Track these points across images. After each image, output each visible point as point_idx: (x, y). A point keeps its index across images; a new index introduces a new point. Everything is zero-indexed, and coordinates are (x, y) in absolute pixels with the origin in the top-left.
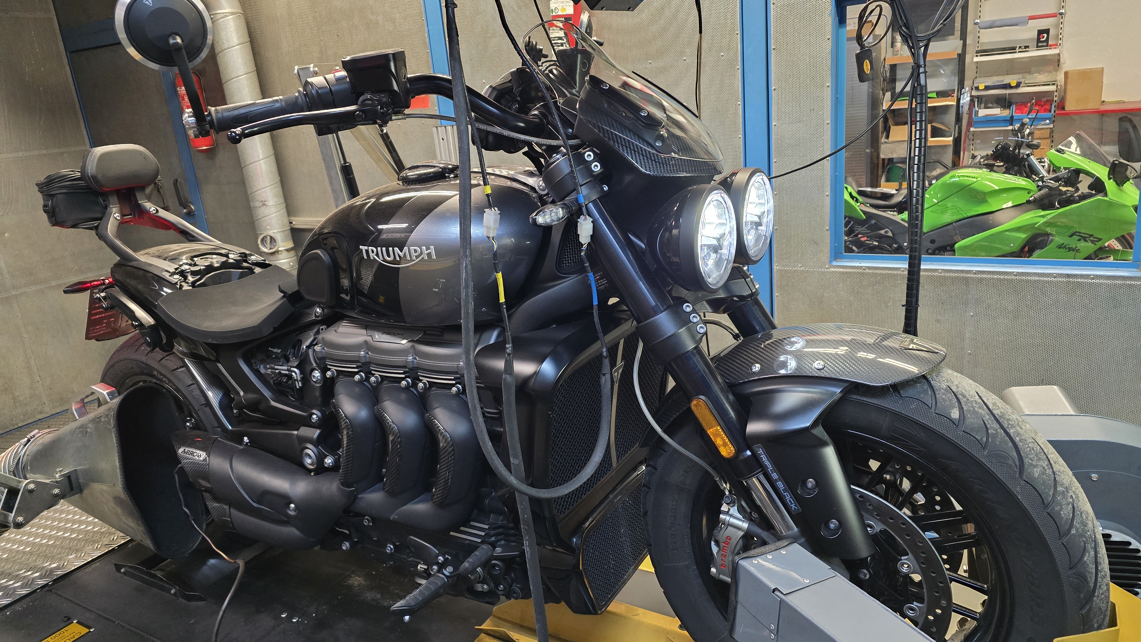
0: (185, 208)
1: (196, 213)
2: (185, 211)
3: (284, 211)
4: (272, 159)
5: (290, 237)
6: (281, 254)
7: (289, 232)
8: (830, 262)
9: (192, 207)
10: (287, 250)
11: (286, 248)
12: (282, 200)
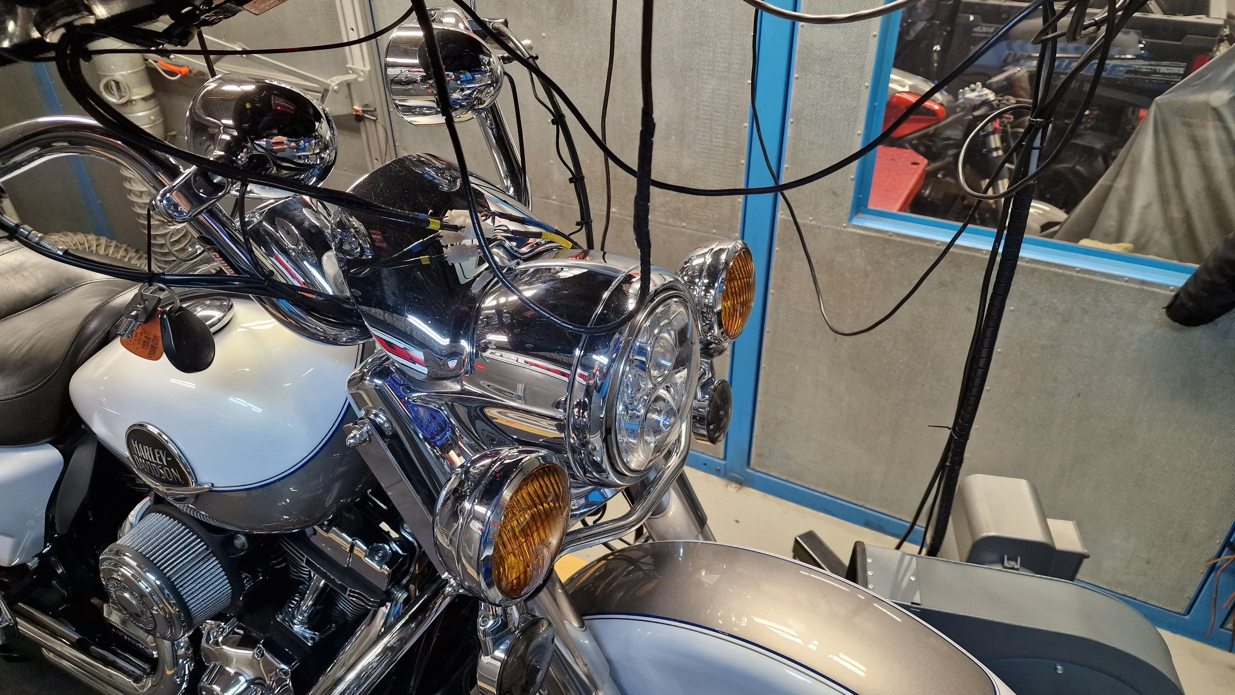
5: (147, 81)
6: (135, 105)
7: (144, 74)
8: (850, 219)
10: (145, 99)
11: (142, 96)
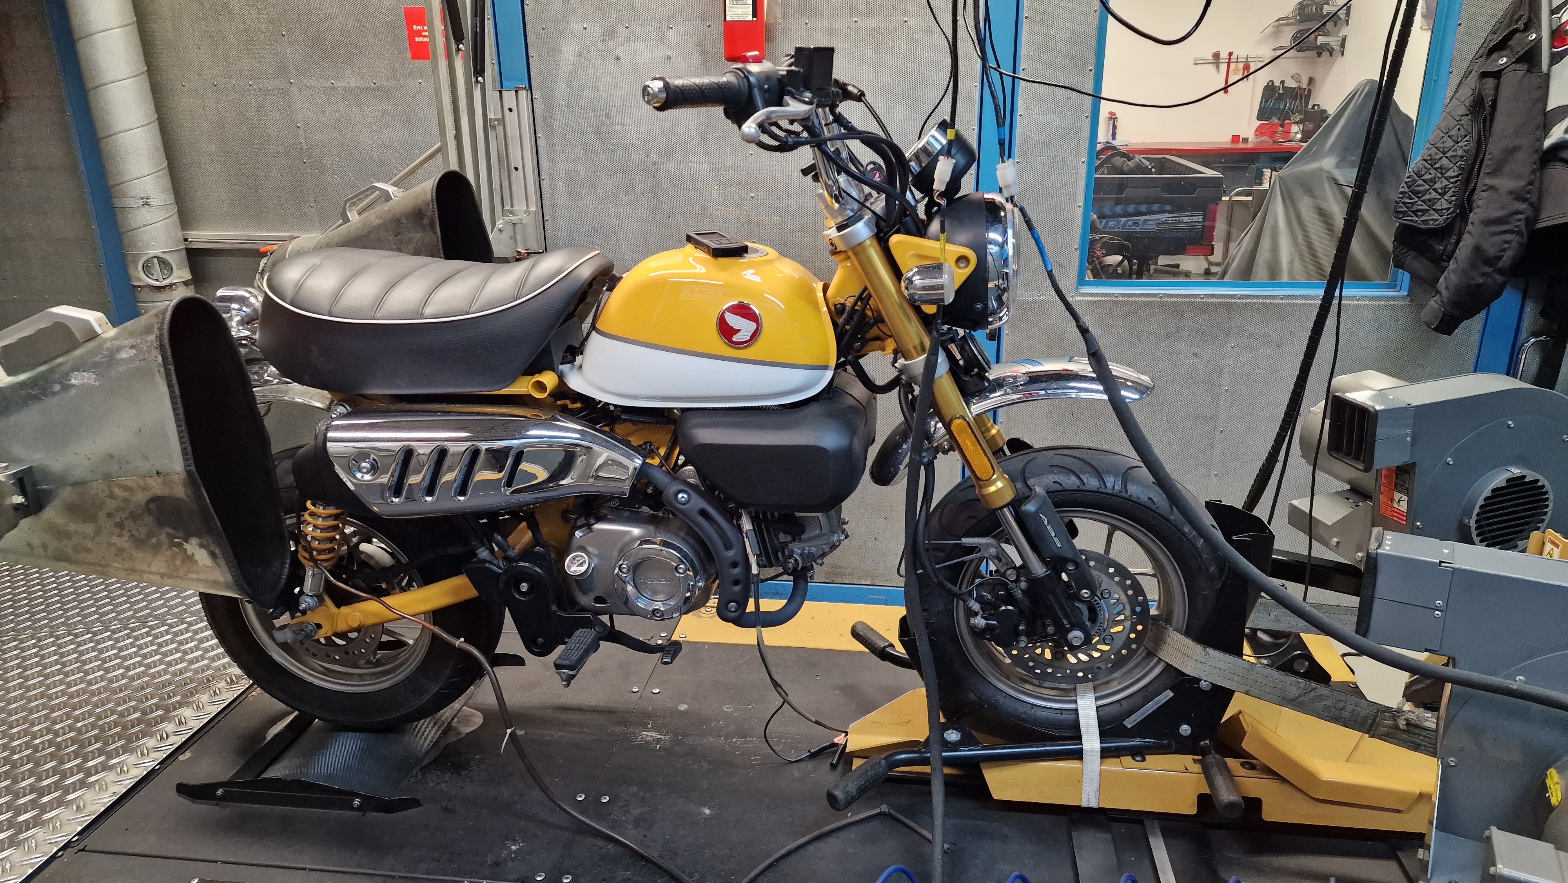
3: (176, 218)
4: (155, 127)
5: (186, 262)
7: (184, 254)
8: (1077, 288)
10: (186, 283)
11: (183, 279)
12: (170, 199)
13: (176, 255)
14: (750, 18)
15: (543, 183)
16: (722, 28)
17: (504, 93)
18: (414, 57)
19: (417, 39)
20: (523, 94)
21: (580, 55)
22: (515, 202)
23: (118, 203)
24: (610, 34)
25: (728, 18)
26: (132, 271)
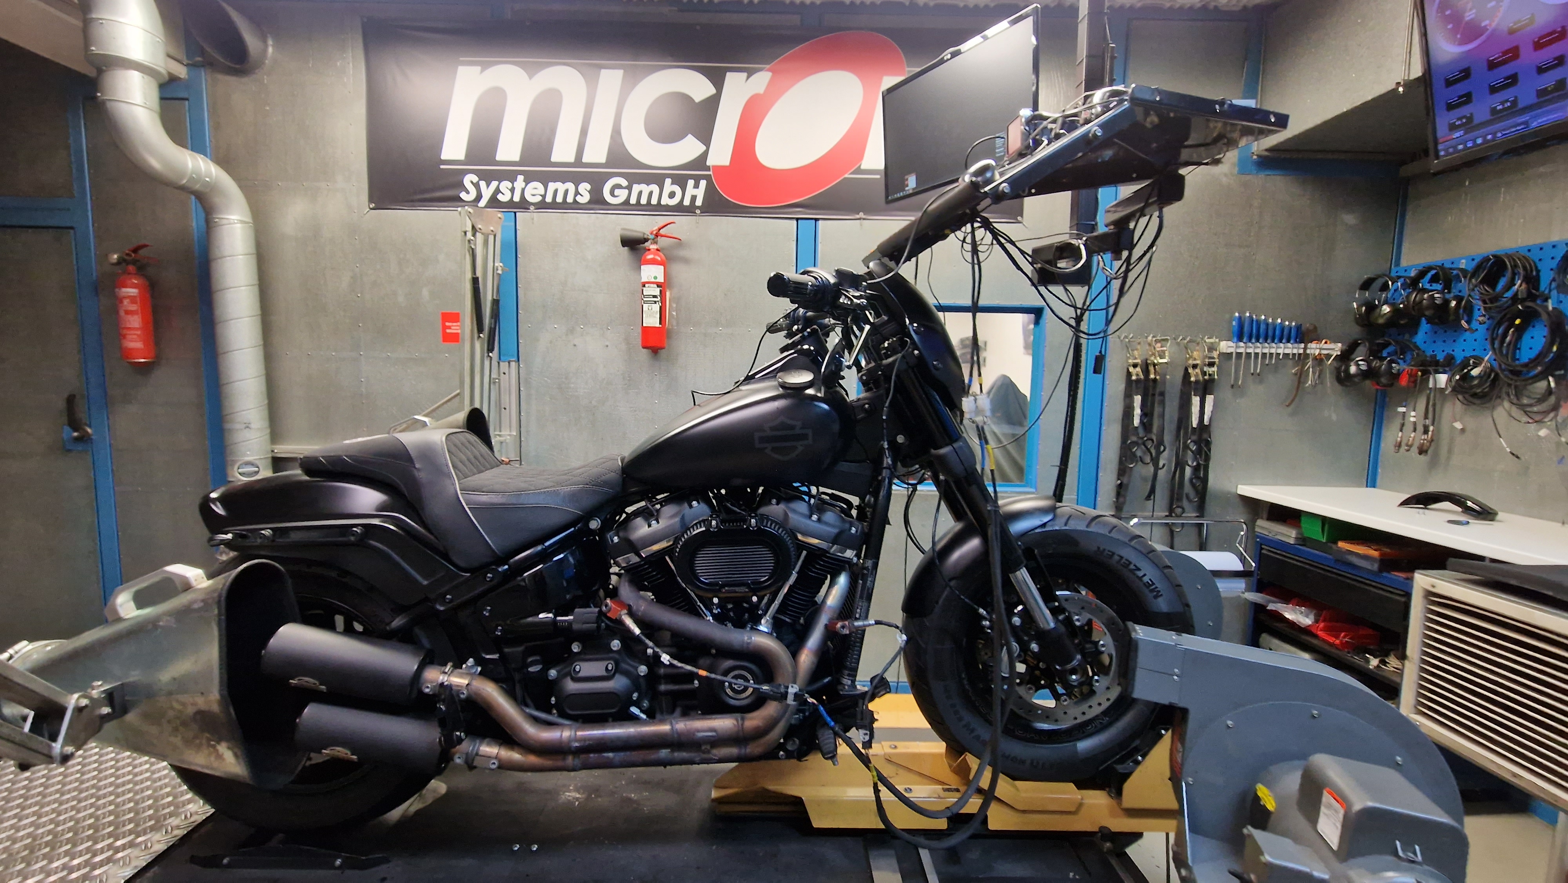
0: (75, 430)
1: (93, 437)
2: (76, 434)
3: (268, 437)
4: (263, 379)
5: (270, 466)
7: (270, 460)
9: (89, 430)
12: (266, 424)
13: (263, 461)
14: (658, 325)
15: (522, 418)
16: (640, 330)
17: (501, 363)
18: (444, 341)
19: (448, 331)
20: (513, 364)
21: (551, 342)
22: (503, 429)
23: (227, 426)
24: (571, 331)
25: (644, 325)
26: (229, 472)
